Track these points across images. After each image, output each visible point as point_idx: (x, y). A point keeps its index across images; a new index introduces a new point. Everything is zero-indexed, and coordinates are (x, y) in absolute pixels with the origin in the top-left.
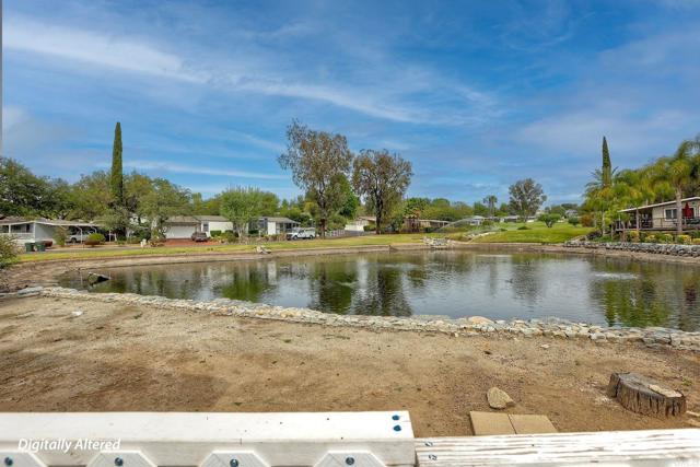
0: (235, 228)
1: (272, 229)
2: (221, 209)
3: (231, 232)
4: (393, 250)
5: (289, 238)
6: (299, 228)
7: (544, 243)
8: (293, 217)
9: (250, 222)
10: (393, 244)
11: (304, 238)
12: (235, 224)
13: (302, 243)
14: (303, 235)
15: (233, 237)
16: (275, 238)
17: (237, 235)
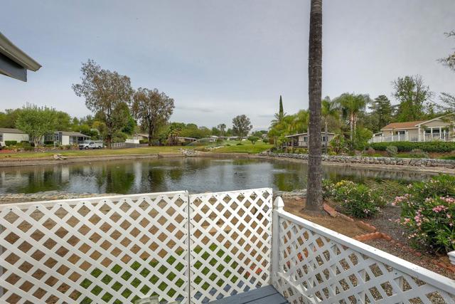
0: (30, 139)
1: (66, 141)
2: (18, 123)
3: (27, 142)
4: (160, 157)
5: (81, 148)
6: (90, 141)
7: (249, 153)
8: (84, 132)
9: (46, 135)
10: (160, 153)
11: (94, 148)
12: (30, 136)
13: (92, 152)
14: (93, 146)
15: (29, 146)
16: (68, 148)
17: (33, 145)
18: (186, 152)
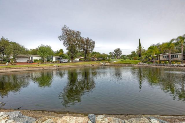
1: (54, 59)
3: (41, 60)
4: (93, 66)
5: (61, 62)
6: (64, 59)
7: (132, 64)
8: (60, 56)
9: (48, 57)
10: (92, 64)
12: (42, 58)
13: (65, 64)
14: (65, 61)
15: (42, 61)
16: (56, 62)
17: (43, 61)
18: (103, 64)
